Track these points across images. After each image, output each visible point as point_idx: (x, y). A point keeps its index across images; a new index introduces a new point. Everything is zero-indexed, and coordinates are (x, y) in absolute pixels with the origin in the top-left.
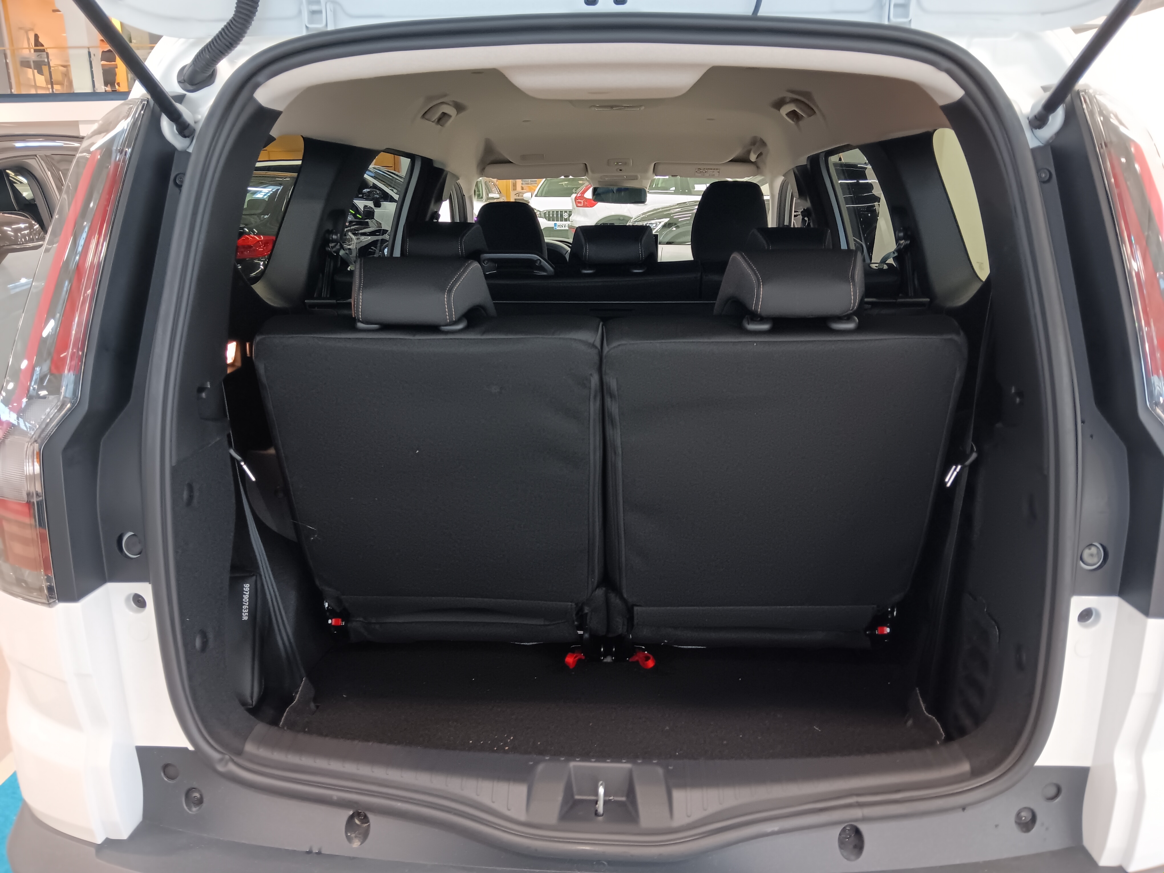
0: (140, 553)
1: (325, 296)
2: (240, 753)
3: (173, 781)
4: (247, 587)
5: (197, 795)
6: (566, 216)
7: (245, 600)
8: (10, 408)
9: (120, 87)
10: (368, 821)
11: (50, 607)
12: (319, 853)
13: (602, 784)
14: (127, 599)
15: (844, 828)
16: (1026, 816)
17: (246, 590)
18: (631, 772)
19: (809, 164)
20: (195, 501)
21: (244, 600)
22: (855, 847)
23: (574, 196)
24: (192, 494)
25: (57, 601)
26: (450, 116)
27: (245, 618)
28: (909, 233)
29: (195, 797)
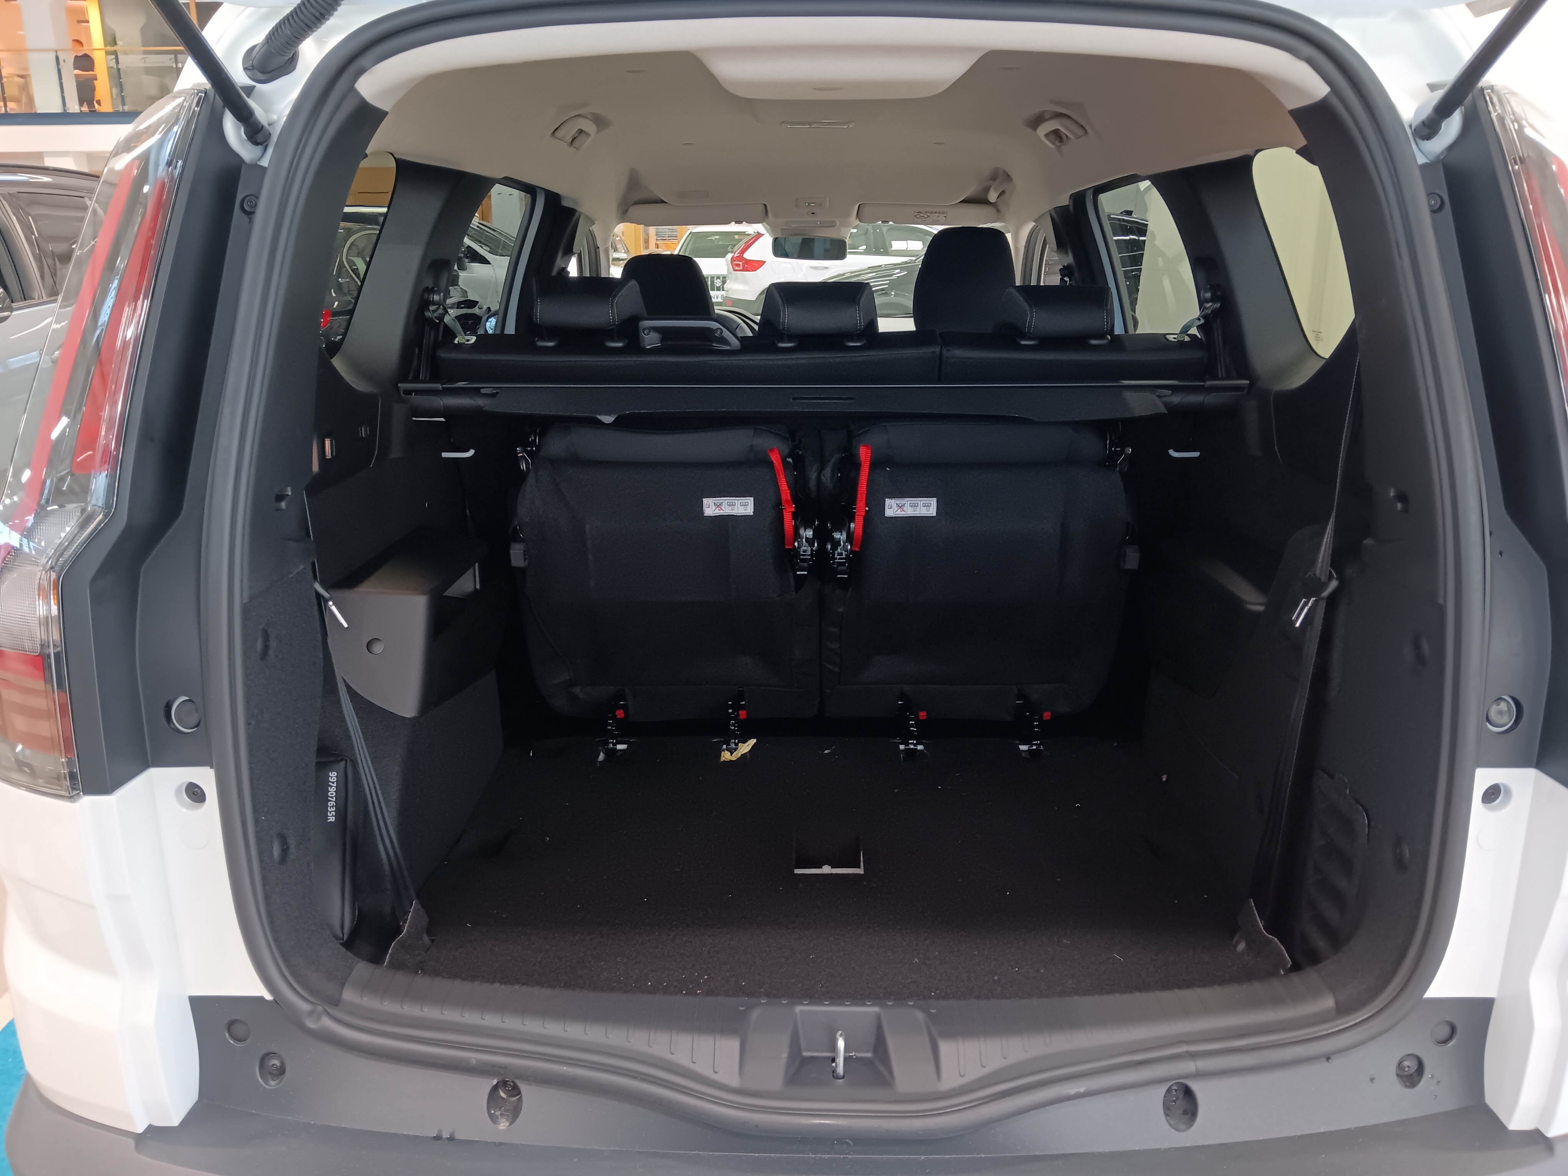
0: (197, 726)
1: (423, 378)
2: (335, 1002)
3: (242, 1044)
4: (333, 776)
5: (276, 1062)
6: (718, 283)
7: (331, 794)
8: (10, 527)
9: (100, 106)
10: (519, 1093)
11: (72, 802)
12: (451, 1139)
13: (841, 1035)
14: (178, 791)
15: (1170, 1087)
16: (1410, 1065)
17: (333, 780)
18: (879, 1017)
19: (1071, 204)
20: (271, 652)
21: (329, 795)
22: (1185, 1112)
23: (730, 256)
24: (268, 643)
25: (81, 793)
26: (588, 135)
27: (332, 819)
28: (1219, 293)
29: (273, 1065)
